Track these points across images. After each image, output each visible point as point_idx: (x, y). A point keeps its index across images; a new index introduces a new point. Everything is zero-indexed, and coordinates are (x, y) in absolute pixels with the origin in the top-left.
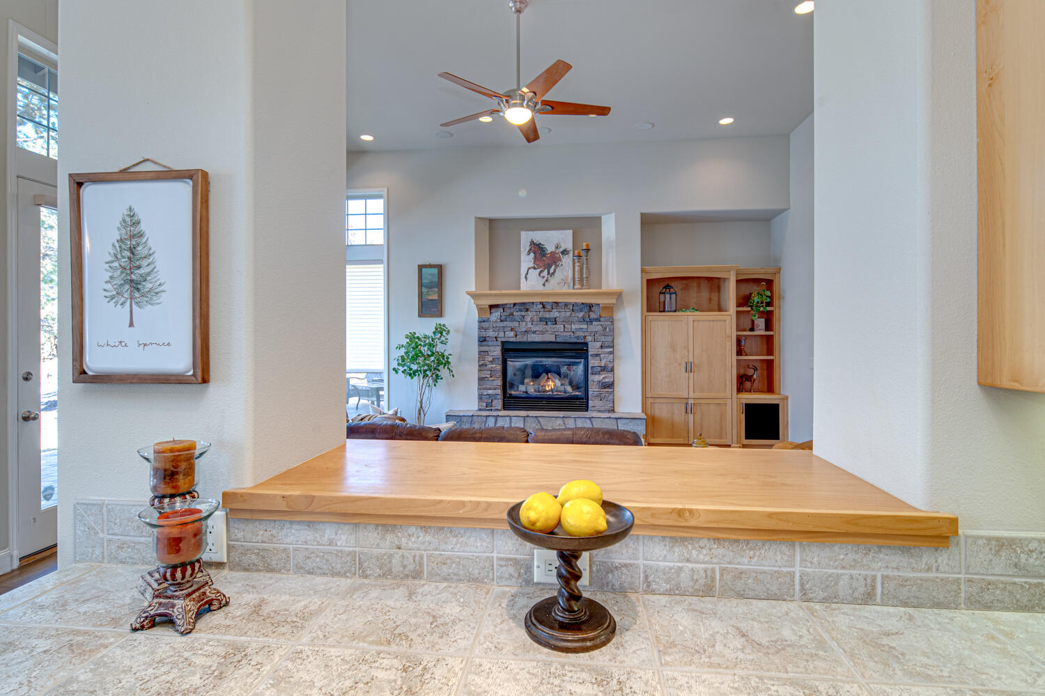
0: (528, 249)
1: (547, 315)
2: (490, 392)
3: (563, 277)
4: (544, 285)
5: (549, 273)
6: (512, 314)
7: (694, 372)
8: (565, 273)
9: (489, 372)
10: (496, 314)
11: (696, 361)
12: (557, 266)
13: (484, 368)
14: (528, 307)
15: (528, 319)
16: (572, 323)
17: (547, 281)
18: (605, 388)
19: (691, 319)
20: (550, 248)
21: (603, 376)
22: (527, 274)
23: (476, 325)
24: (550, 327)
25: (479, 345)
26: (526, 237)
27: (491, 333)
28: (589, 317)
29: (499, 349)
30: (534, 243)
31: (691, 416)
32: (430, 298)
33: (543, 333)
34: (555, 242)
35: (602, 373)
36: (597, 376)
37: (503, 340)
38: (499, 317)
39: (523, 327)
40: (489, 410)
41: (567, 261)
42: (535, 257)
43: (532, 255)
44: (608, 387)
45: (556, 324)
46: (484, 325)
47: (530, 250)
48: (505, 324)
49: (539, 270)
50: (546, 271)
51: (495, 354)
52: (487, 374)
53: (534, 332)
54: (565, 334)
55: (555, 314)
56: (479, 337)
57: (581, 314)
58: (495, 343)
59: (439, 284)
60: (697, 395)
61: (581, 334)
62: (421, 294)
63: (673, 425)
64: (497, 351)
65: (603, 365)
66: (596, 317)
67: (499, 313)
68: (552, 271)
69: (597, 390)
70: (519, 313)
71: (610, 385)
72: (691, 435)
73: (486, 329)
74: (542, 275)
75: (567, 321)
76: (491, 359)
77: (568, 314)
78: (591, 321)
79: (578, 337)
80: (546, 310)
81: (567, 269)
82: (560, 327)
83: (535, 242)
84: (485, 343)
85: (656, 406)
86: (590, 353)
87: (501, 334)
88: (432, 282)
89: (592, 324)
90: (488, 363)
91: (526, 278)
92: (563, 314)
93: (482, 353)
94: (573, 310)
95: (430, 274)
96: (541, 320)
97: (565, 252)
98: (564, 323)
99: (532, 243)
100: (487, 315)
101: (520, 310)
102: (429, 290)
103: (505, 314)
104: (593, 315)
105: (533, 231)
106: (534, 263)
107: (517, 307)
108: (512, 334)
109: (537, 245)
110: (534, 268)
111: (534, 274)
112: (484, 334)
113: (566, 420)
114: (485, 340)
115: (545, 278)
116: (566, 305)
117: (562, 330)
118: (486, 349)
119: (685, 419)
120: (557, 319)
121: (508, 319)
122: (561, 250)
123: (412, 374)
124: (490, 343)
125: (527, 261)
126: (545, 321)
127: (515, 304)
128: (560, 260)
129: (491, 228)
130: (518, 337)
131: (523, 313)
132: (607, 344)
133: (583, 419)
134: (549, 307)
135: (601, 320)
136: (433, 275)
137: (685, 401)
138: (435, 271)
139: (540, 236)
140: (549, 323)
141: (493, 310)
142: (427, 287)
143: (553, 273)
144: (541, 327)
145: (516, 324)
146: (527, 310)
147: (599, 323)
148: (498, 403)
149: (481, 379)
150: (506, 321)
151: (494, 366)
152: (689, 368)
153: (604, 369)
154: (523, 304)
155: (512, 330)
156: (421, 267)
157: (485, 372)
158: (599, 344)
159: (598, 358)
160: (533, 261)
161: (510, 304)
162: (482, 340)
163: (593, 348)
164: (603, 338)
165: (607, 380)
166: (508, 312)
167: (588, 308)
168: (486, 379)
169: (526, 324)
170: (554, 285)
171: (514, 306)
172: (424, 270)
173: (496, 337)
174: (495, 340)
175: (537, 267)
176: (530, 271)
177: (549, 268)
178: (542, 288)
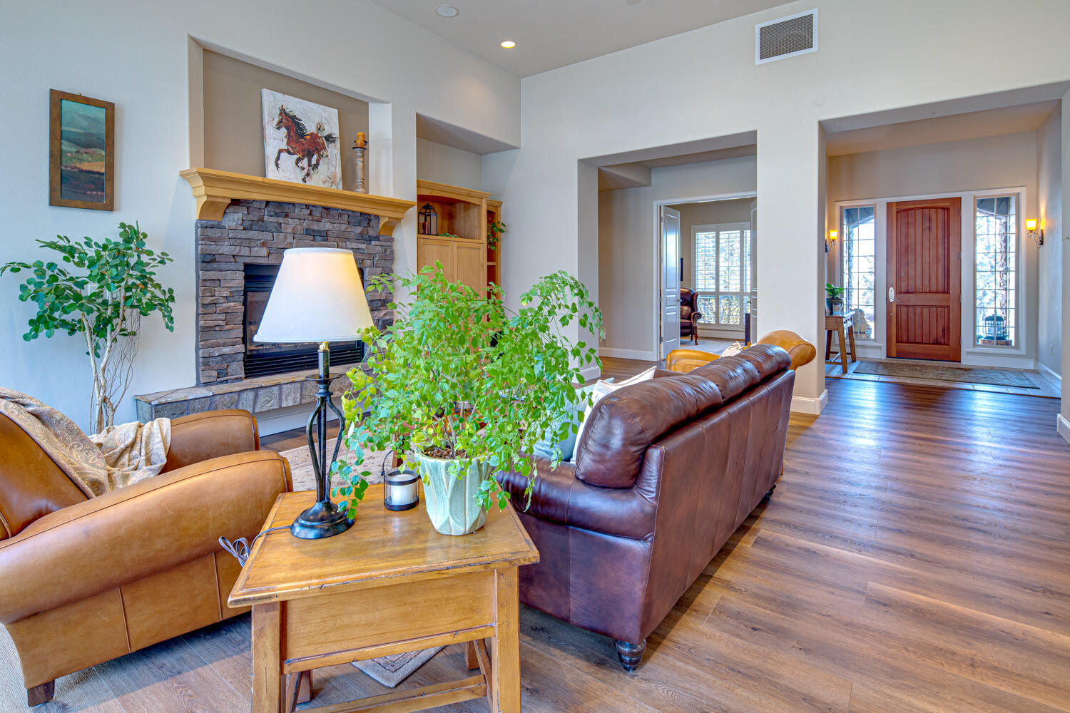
0: (277, 120)
1: (315, 226)
2: (226, 350)
3: (329, 174)
4: (304, 180)
5: (310, 165)
6: (262, 220)
8: (332, 169)
9: (221, 316)
10: (234, 219)
12: (320, 156)
13: (212, 309)
14: (286, 211)
15: (288, 229)
16: (347, 241)
17: (308, 175)
19: (455, 245)
20: (310, 128)
21: (384, 312)
22: (278, 158)
23: (193, 232)
26: (272, 100)
27: (225, 249)
28: (368, 233)
29: (240, 276)
30: (286, 114)
32: (85, 166)
34: (317, 121)
35: (382, 308)
36: (379, 313)
37: (248, 261)
38: (240, 222)
39: (281, 242)
40: (222, 382)
41: (333, 151)
42: (289, 135)
43: (284, 130)
46: (211, 233)
47: (280, 122)
48: (251, 234)
49: (296, 157)
50: (306, 160)
51: (234, 284)
52: (218, 319)
55: (326, 225)
56: (199, 255)
57: (359, 230)
58: (233, 266)
59: (106, 142)
62: (56, 156)
64: (238, 280)
65: (383, 298)
66: (375, 234)
67: (240, 215)
68: (314, 161)
70: (274, 219)
71: (390, 322)
73: (216, 240)
74: (300, 164)
75: (341, 238)
76: (226, 293)
77: (343, 227)
78: (370, 239)
80: (313, 217)
81: (334, 163)
83: (287, 111)
84: (215, 265)
87: (245, 251)
88: (90, 134)
89: (370, 244)
90: (217, 300)
91: (277, 165)
92: (337, 228)
93: (208, 284)
94: (349, 222)
95: (87, 118)
97: (329, 138)
98: (337, 240)
99: (283, 112)
100: (217, 218)
101: (277, 215)
102: (83, 150)
103: (250, 217)
104: (372, 233)
105: (284, 94)
106: (288, 144)
107: (271, 208)
108: (264, 251)
109: (290, 117)
110: (289, 152)
111: (288, 161)
112: (213, 248)
114: (214, 261)
115: (306, 171)
116: (340, 213)
118: (212, 275)
120: (329, 232)
121: (254, 227)
122: (325, 134)
124: (223, 266)
125: (276, 139)
126: (313, 235)
127: (268, 203)
128: (324, 149)
129: (207, 66)
130: (271, 257)
131: (281, 220)
132: (385, 271)
134: (317, 214)
135: (381, 238)
136: (95, 120)
138: (97, 112)
139: (296, 106)
140: (319, 239)
141: (234, 209)
142: (73, 142)
143: (316, 166)
144: (306, 243)
145: (267, 236)
146: (287, 216)
147: (379, 242)
148: (238, 368)
149: (206, 330)
150: (251, 229)
151: (232, 304)
153: (384, 303)
154: (280, 204)
155: (264, 244)
156: (57, 98)
157: (215, 316)
158: (378, 271)
160: (285, 140)
161: (261, 201)
162: (207, 261)
164: (383, 263)
166: (254, 216)
167: (367, 221)
168: (217, 328)
169: (285, 237)
170: (316, 182)
171: (266, 206)
172: (66, 104)
173: (234, 256)
174: (232, 260)
175: (292, 151)
176: (282, 154)
177: (310, 156)
178: (301, 182)
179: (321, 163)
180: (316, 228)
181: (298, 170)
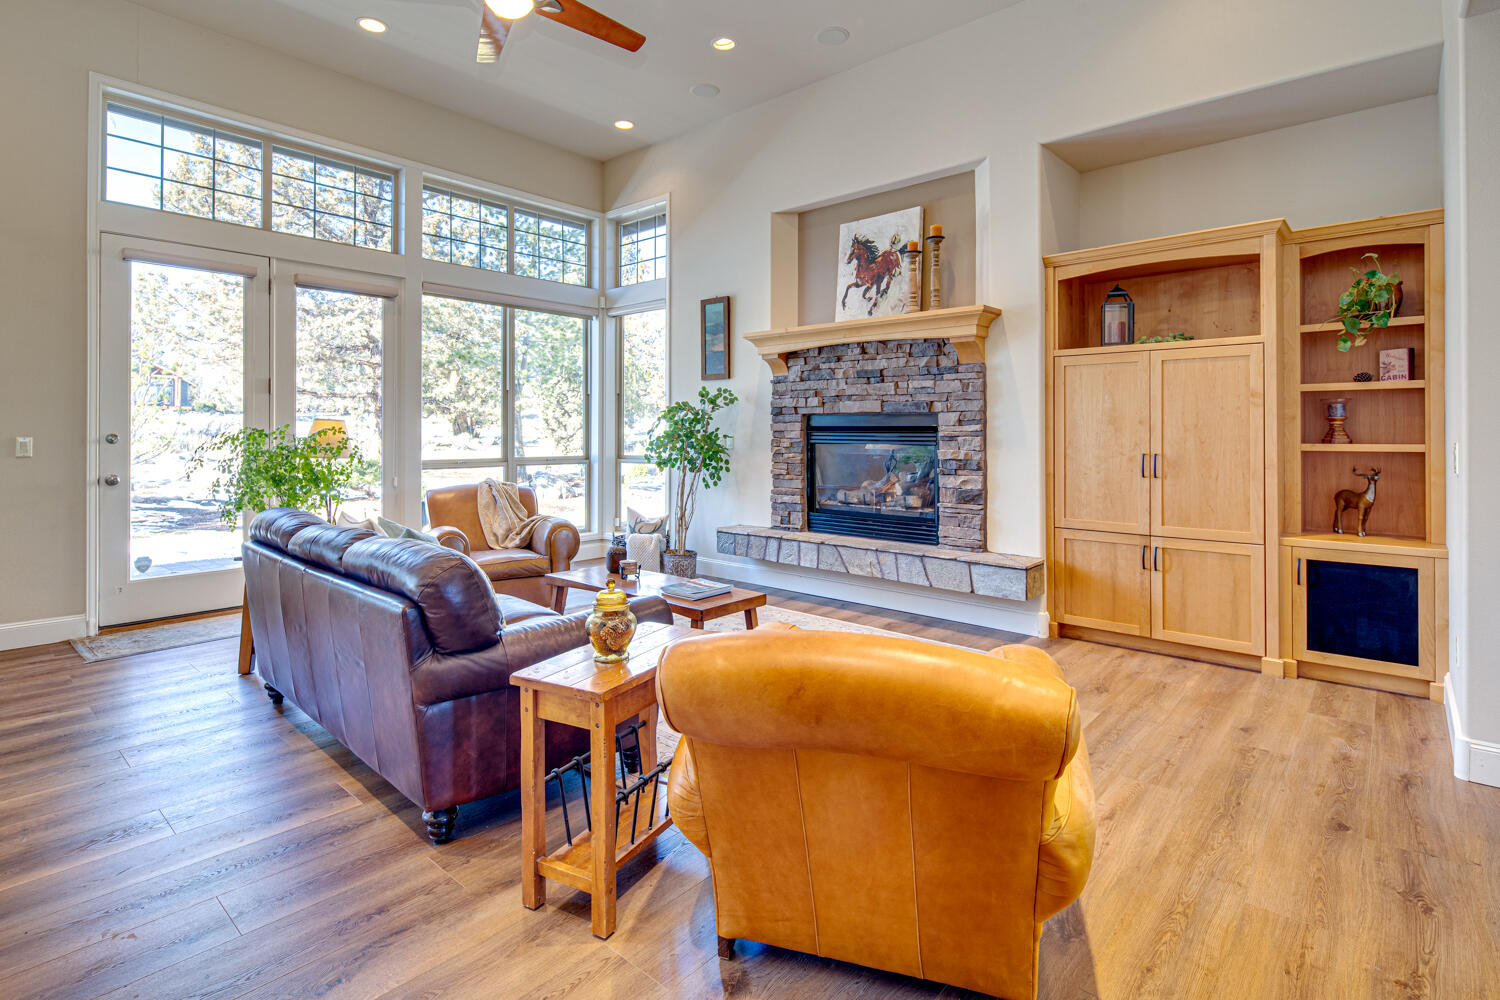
0: (849, 253)
1: (869, 366)
2: (788, 499)
3: (899, 297)
4: (870, 313)
5: (878, 292)
6: (817, 368)
7: (1163, 477)
9: (785, 466)
10: (797, 367)
11: (1167, 451)
12: (892, 276)
13: (779, 458)
14: (839, 354)
15: (840, 374)
16: (909, 378)
17: (875, 305)
18: (966, 502)
19: (1157, 357)
20: (883, 246)
21: (963, 478)
22: (846, 296)
23: (770, 388)
24: (874, 388)
25: (774, 421)
26: (847, 233)
27: (788, 402)
28: (938, 365)
29: (798, 426)
30: (858, 242)
31: (1157, 577)
32: (715, 348)
33: (862, 398)
35: (960, 472)
36: (952, 478)
37: (805, 412)
38: (799, 374)
39: (832, 389)
40: (785, 529)
42: (859, 265)
43: (855, 262)
44: (973, 500)
45: (883, 381)
46: (781, 387)
47: (851, 255)
48: (807, 384)
49: (864, 288)
50: (875, 287)
51: (793, 435)
52: (784, 469)
53: (850, 397)
54: (897, 398)
55: (881, 363)
56: (774, 408)
57: (923, 362)
58: (794, 417)
59: (727, 327)
60: (1169, 530)
61: (923, 398)
62: (704, 344)
63: (1114, 591)
64: (795, 431)
65: (961, 457)
66: (950, 364)
68: (883, 286)
69: (950, 505)
70: (827, 365)
71: (979, 497)
72: (1158, 621)
73: (781, 395)
74: (867, 296)
75: (901, 375)
76: (787, 444)
77: (902, 362)
78: (941, 373)
79: (917, 405)
80: (867, 356)
81: (905, 282)
82: (889, 387)
83: (860, 238)
84: (781, 418)
85: (1077, 547)
86: (940, 434)
87: (802, 402)
88: (718, 325)
89: (942, 379)
90: (783, 451)
91: (844, 303)
92: (894, 363)
93: (776, 434)
94: (910, 355)
96: (860, 375)
97: (906, 249)
98: (896, 379)
99: (856, 241)
100: (783, 373)
101: (828, 361)
102: (714, 337)
103: (807, 367)
104: (945, 362)
105: (858, 220)
106: (857, 276)
107: (824, 354)
108: (817, 401)
109: (863, 244)
110: (857, 285)
112: (779, 402)
113: (882, 556)
114: (781, 413)
115: (873, 301)
116: (900, 344)
117: (893, 392)
118: (781, 427)
119: (1142, 582)
120: (885, 372)
121: (812, 377)
122: (900, 246)
123: (662, 463)
124: (787, 418)
125: (847, 272)
126: (866, 377)
127: (820, 349)
128: (898, 265)
129: (802, 228)
130: (826, 406)
131: (833, 365)
132: (969, 416)
133: (910, 558)
134: (871, 351)
135: (960, 369)
136: (717, 313)
137: (1143, 541)
138: (720, 307)
139: (867, 228)
140: (872, 380)
141: (791, 363)
142: (711, 333)
143: (885, 291)
144: (858, 388)
145: (822, 384)
146: (839, 359)
147: (954, 376)
148: (798, 519)
149: (776, 477)
150: (809, 380)
151: (791, 455)
152: (1151, 467)
153: (963, 465)
154: (833, 347)
155: (817, 394)
156: (704, 303)
157: (780, 465)
158: (954, 417)
159: (953, 444)
160: (855, 273)
161: (814, 349)
162: (778, 412)
163: (946, 423)
164: (963, 406)
165: (969, 487)
166: (811, 363)
167: (936, 348)
168: (781, 477)
169: (838, 384)
170: (886, 311)
171: (819, 353)
172: (708, 307)
173: (795, 408)
174: (793, 411)
175: (860, 283)
176: (850, 291)
177: (878, 280)
178: (866, 316)
179: (891, 285)
180: (870, 368)
181: (865, 302)
